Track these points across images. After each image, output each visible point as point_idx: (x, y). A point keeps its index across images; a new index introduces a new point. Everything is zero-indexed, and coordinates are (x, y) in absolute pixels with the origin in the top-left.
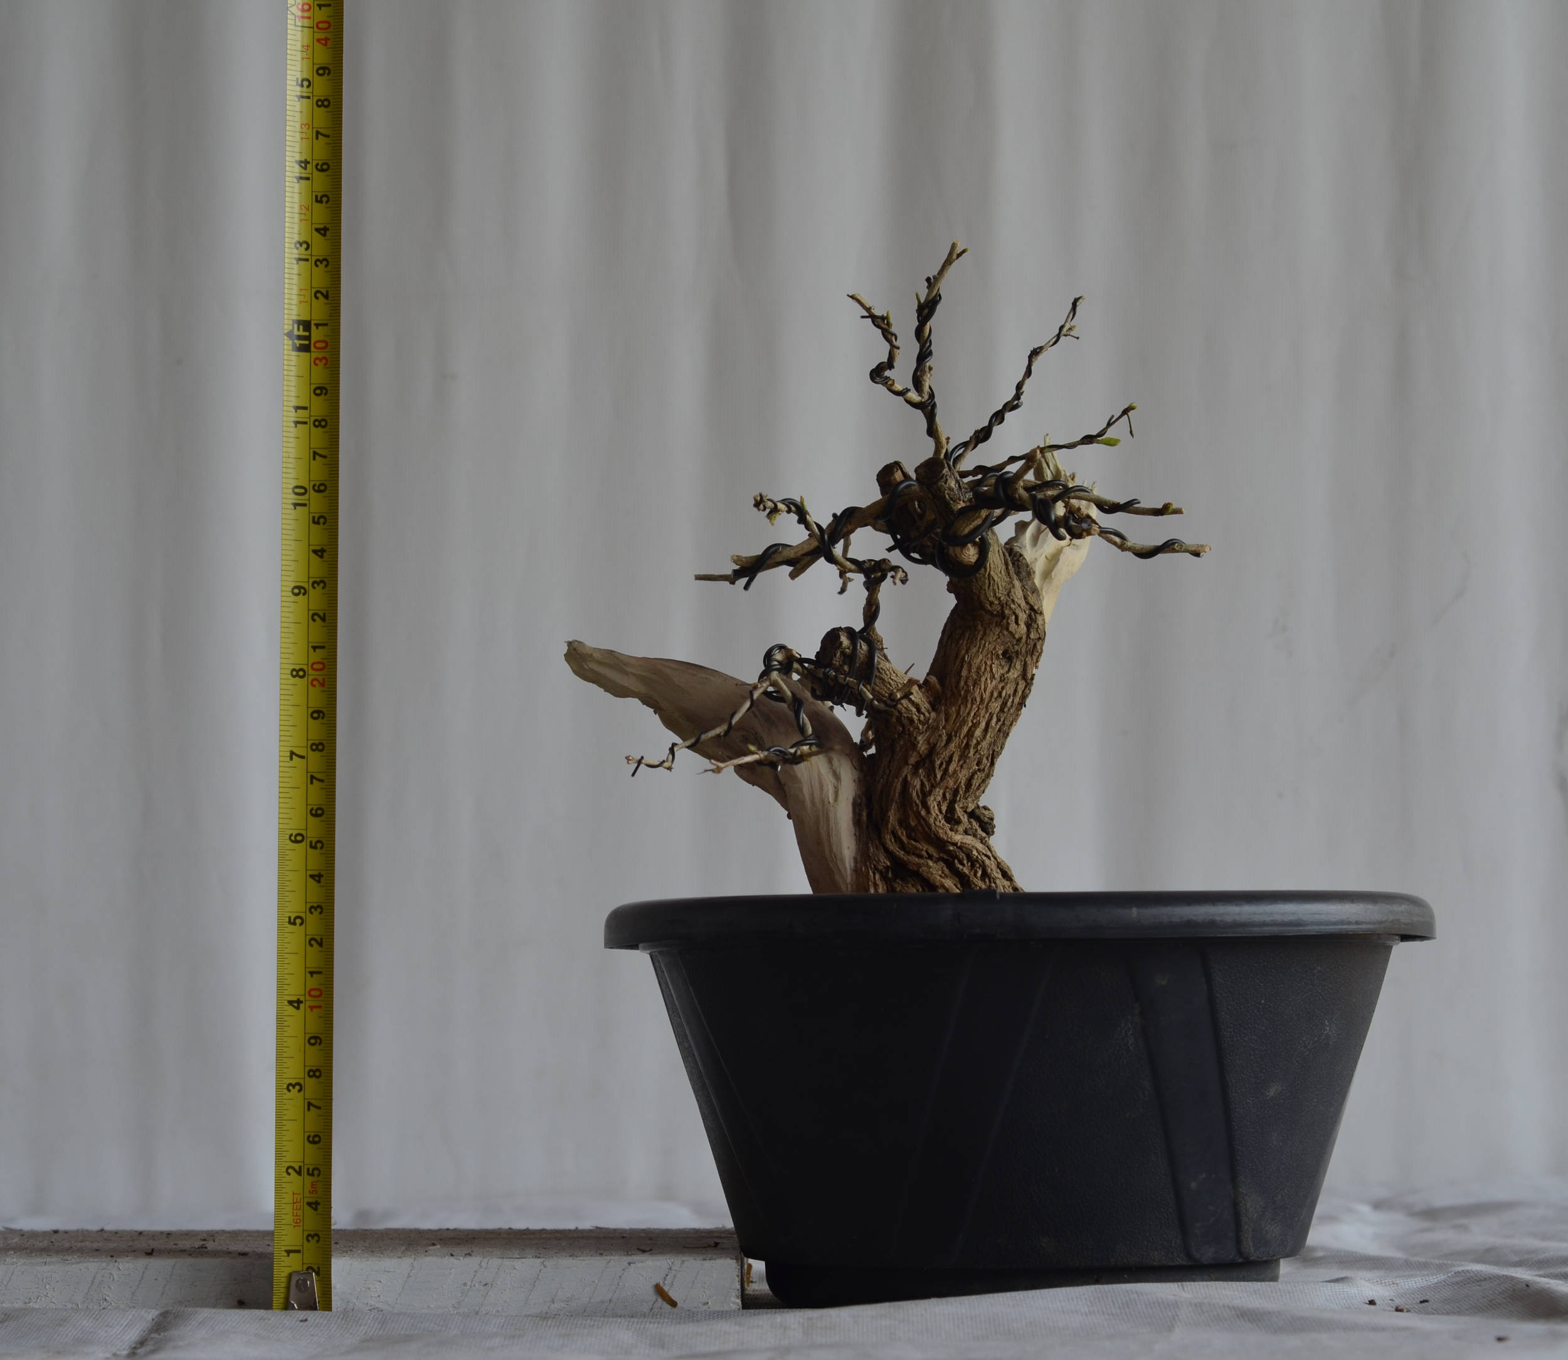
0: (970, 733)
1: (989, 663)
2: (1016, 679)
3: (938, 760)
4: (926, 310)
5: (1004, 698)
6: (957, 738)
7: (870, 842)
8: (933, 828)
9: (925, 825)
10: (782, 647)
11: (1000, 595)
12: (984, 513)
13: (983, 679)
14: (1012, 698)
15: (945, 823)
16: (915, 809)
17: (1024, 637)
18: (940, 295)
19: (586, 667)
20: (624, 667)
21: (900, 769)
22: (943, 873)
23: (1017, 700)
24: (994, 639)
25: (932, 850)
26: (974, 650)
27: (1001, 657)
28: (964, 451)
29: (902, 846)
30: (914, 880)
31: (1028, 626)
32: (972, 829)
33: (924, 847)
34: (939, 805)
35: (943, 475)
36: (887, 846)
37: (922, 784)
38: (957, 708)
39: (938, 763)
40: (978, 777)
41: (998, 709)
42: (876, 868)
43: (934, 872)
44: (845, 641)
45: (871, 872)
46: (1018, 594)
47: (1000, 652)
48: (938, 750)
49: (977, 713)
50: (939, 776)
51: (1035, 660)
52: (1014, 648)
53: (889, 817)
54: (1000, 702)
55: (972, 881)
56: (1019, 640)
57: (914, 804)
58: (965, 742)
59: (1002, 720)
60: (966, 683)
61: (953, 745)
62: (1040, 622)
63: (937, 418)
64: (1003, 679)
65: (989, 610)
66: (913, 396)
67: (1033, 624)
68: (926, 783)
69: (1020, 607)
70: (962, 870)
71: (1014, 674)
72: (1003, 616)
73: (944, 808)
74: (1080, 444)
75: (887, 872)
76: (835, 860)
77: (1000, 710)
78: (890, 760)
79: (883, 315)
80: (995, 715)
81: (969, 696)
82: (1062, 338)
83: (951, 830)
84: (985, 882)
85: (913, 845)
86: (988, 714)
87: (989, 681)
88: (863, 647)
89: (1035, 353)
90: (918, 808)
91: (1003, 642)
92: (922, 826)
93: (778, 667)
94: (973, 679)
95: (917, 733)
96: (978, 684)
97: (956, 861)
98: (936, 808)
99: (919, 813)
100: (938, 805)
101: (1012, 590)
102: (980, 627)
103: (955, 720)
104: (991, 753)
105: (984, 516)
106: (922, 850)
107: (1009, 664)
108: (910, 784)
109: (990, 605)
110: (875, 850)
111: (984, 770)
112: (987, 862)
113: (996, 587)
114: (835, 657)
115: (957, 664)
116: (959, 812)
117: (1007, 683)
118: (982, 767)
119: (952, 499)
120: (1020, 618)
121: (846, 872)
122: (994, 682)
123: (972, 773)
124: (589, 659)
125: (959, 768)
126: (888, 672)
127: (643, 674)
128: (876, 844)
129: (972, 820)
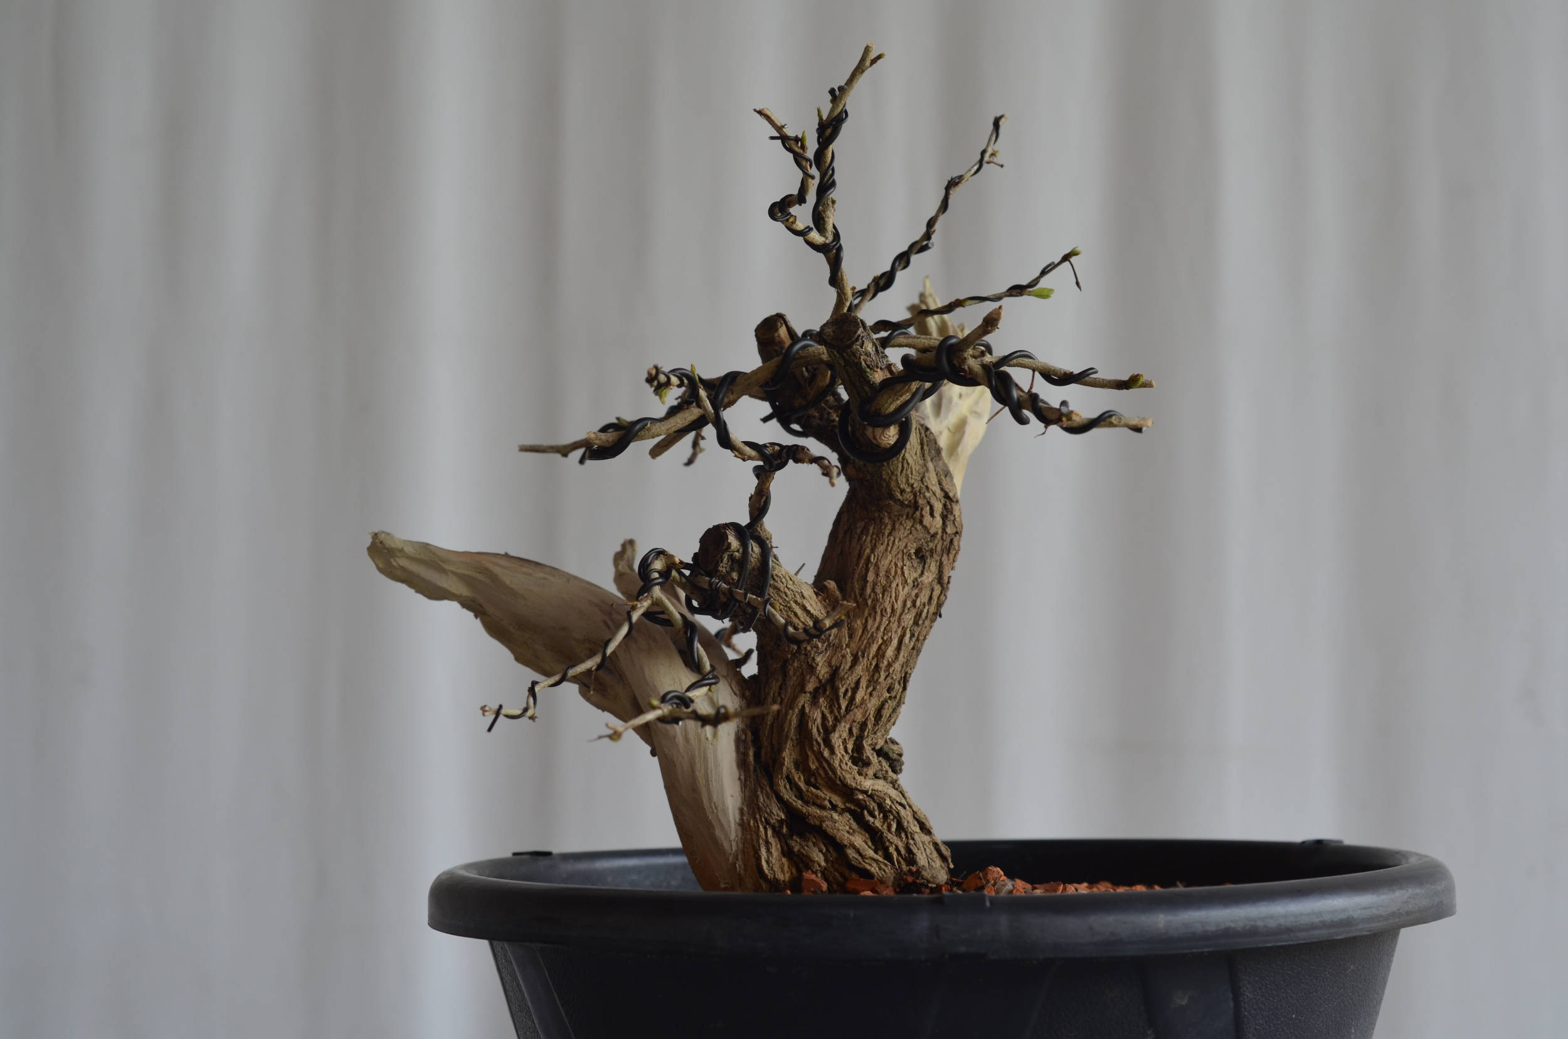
0: (881, 652)
1: (900, 564)
2: (931, 584)
3: (842, 686)
4: (829, 129)
5: (918, 608)
6: (866, 659)
7: (759, 789)
8: (839, 773)
9: (827, 769)
10: (660, 553)
11: (913, 481)
12: (914, 386)
13: (894, 585)
14: (927, 607)
15: (852, 765)
16: (815, 748)
17: (940, 532)
18: (846, 112)
19: (394, 563)
20: (442, 564)
21: (795, 698)
22: (850, 828)
23: (933, 609)
24: (905, 535)
25: (837, 800)
26: (882, 548)
27: (914, 557)
28: (861, 302)
29: (800, 795)
30: (815, 837)
31: (944, 517)
32: (882, 770)
33: (826, 795)
34: (845, 742)
35: (859, 336)
36: (781, 794)
37: (824, 717)
38: (864, 621)
39: (842, 690)
40: (889, 706)
41: (911, 622)
42: (767, 822)
43: (841, 828)
44: (733, 541)
45: (761, 827)
46: (932, 479)
47: (913, 551)
48: (843, 674)
49: (888, 628)
50: (843, 707)
51: (951, 560)
52: (928, 545)
53: (784, 758)
54: (914, 612)
55: (886, 837)
56: (934, 536)
57: (814, 743)
58: (874, 663)
59: (916, 635)
60: (873, 590)
61: (861, 668)
62: (956, 513)
63: (843, 264)
64: (916, 584)
65: (899, 500)
66: (815, 236)
67: (949, 516)
68: (828, 715)
69: (935, 495)
70: (873, 823)
71: (929, 577)
72: (916, 506)
73: (850, 746)
74: (1006, 296)
75: (781, 827)
76: (715, 811)
77: (914, 623)
78: (781, 685)
79: (797, 136)
80: (908, 629)
81: (878, 605)
82: (985, 166)
83: (860, 774)
84: (900, 837)
85: (812, 793)
86: (901, 628)
87: (900, 587)
88: (755, 549)
89: (953, 184)
90: (820, 748)
91: (916, 538)
92: (824, 768)
93: (660, 580)
94: (881, 585)
95: (816, 652)
96: (888, 591)
97: (866, 812)
98: (842, 747)
99: (821, 754)
100: (843, 743)
101: (926, 474)
102: (886, 520)
103: (861, 636)
104: (903, 675)
105: (914, 390)
106: (825, 799)
107: (923, 564)
108: (809, 717)
109: (901, 494)
110: (766, 800)
111: (896, 697)
112: (902, 812)
113: (909, 472)
114: (722, 562)
115: (861, 565)
116: (868, 752)
117: (921, 588)
118: (893, 694)
119: (868, 366)
120: (935, 509)
121: (729, 826)
122: (907, 589)
123: (882, 702)
124: (399, 555)
125: (868, 696)
126: (784, 580)
127: (467, 572)
128: (766, 791)
129: (881, 759)
